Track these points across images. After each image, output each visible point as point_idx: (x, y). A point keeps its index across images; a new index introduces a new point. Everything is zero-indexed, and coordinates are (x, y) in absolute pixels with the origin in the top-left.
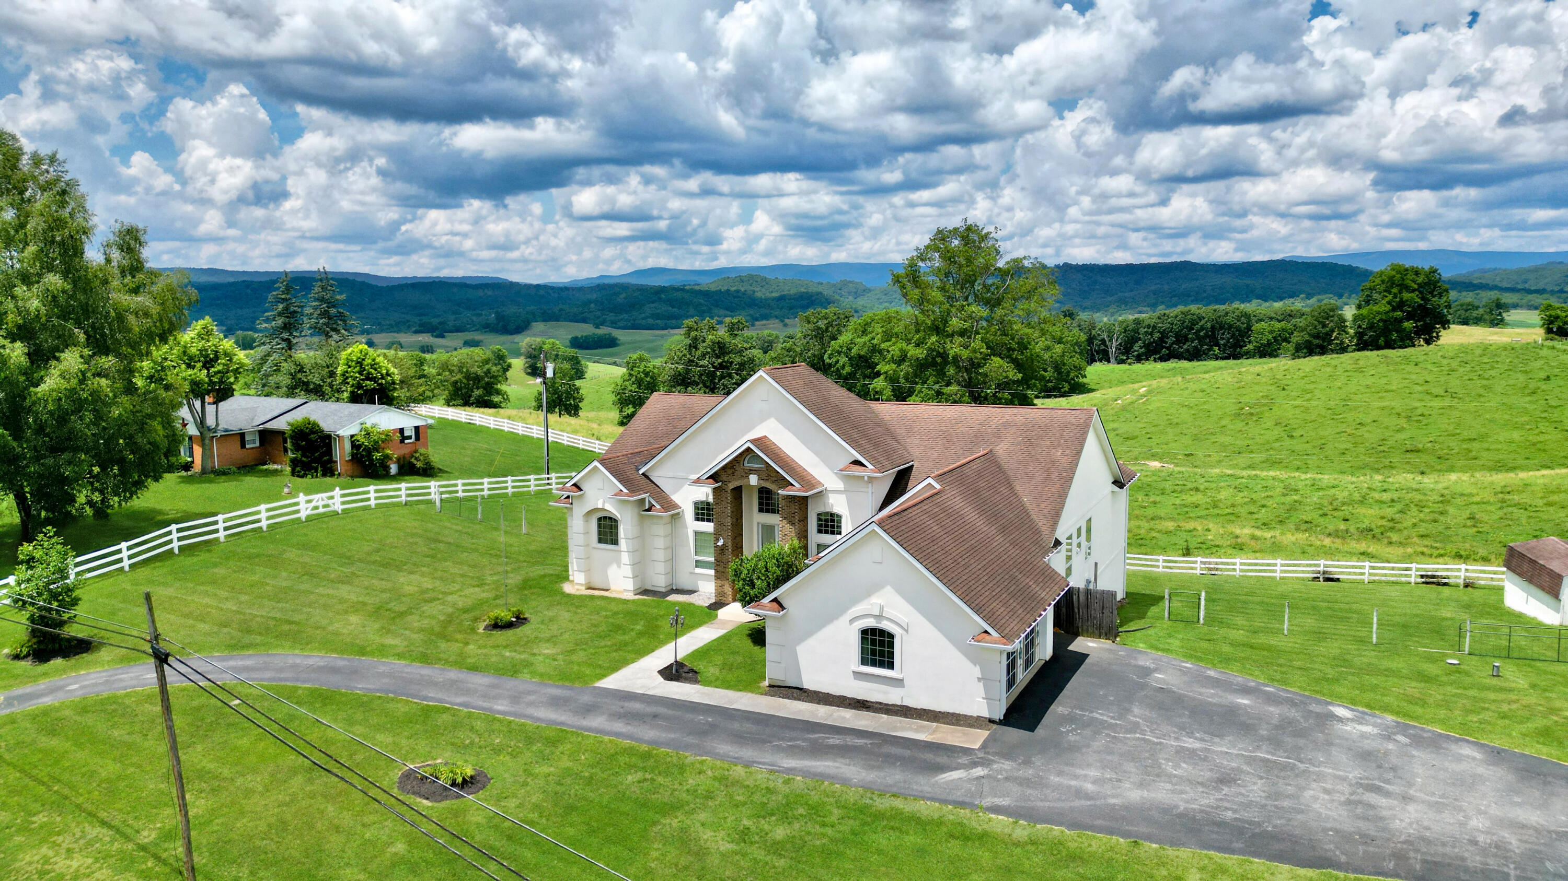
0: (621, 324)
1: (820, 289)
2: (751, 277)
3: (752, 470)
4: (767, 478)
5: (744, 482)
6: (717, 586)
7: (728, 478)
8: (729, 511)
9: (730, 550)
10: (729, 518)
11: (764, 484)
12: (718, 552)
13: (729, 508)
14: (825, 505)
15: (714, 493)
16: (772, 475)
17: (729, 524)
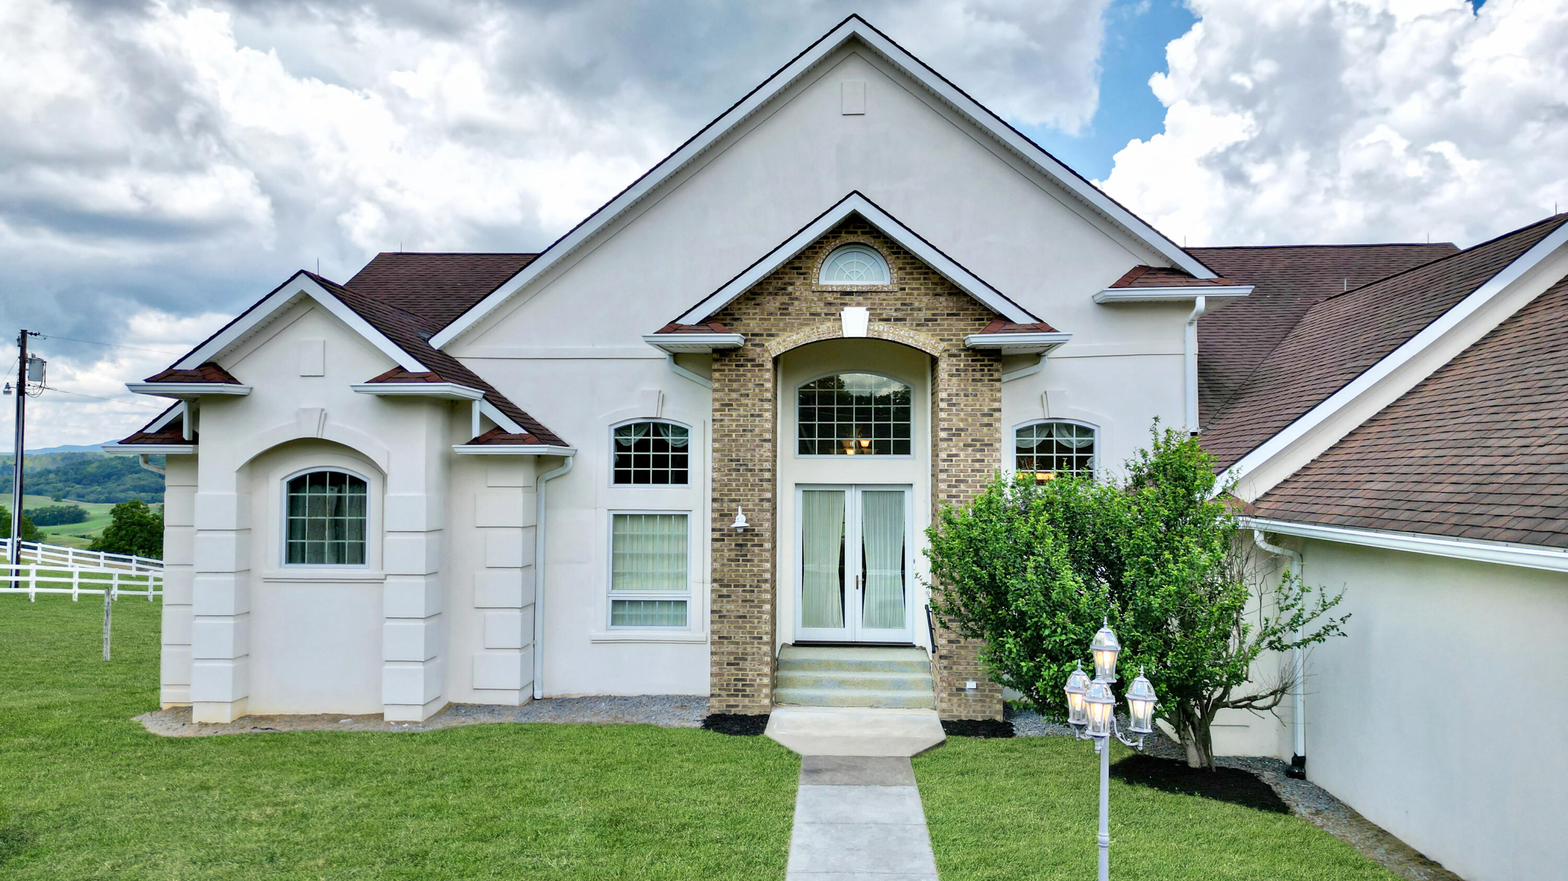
0: (92, 497)
3: (850, 293)
4: (899, 315)
5: (823, 331)
6: (719, 664)
7: (766, 323)
8: (768, 426)
9: (767, 545)
10: (768, 445)
11: (888, 332)
12: (726, 554)
13: (768, 415)
14: (1043, 399)
15: (717, 375)
16: (916, 304)
17: (767, 465)
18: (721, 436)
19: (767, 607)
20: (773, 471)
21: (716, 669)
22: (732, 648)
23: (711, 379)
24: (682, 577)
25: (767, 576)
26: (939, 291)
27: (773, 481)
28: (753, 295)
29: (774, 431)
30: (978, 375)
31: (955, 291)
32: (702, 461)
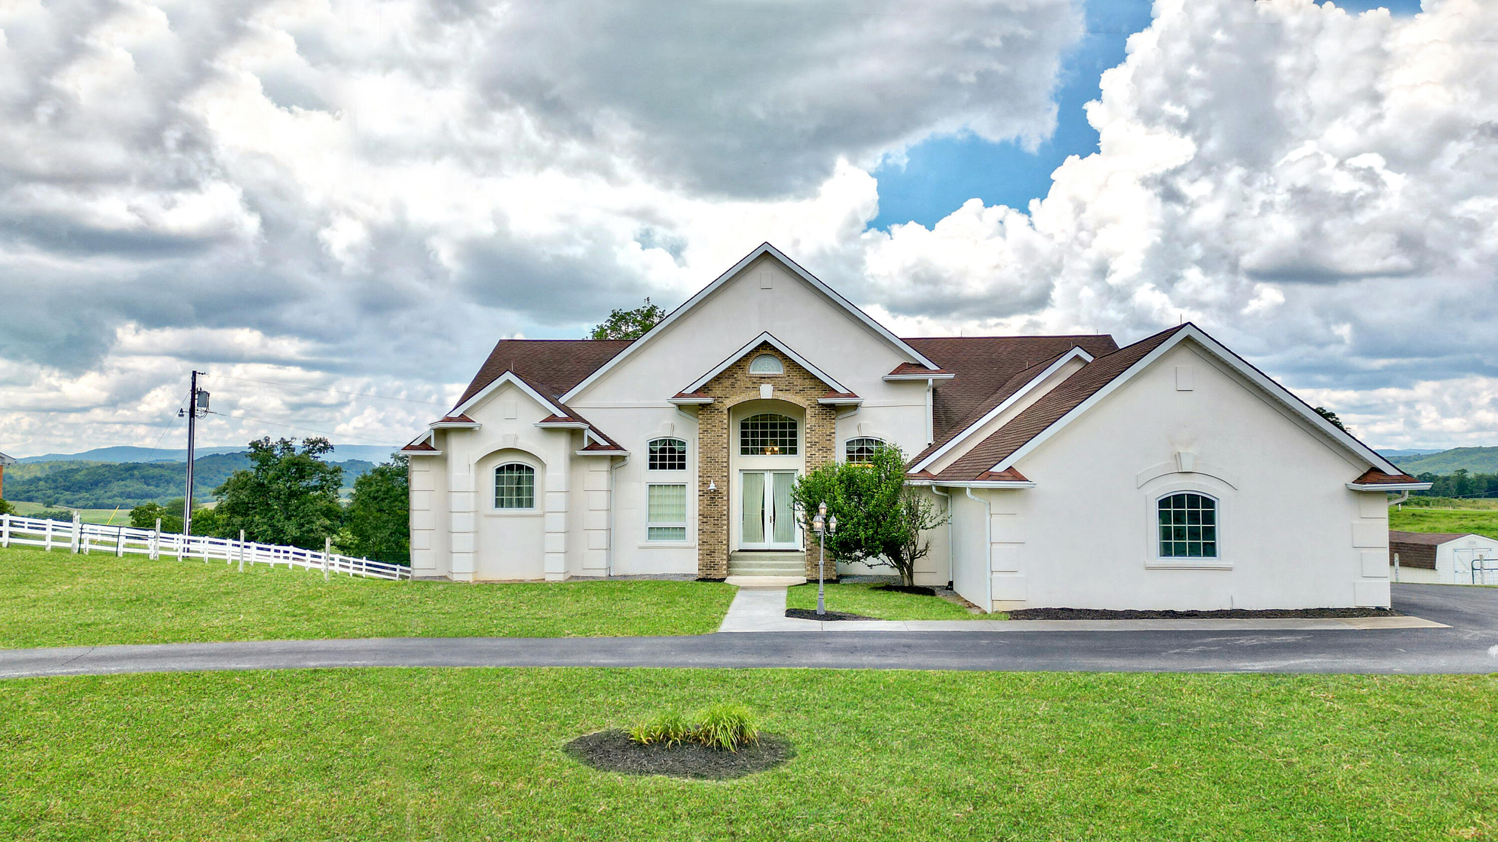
3: (765, 378)
4: (787, 388)
5: (751, 396)
6: (703, 554)
7: (724, 392)
8: (726, 441)
9: (725, 498)
10: (725, 450)
11: (782, 396)
12: (706, 502)
13: (725, 436)
14: (859, 427)
15: (701, 417)
16: (795, 383)
17: (725, 460)
18: (703, 446)
19: (725, 527)
20: (728, 462)
21: (701, 557)
22: (708, 547)
23: (697, 417)
24: (682, 516)
25: (725, 512)
26: (805, 377)
27: (728, 467)
28: (717, 379)
29: (728, 443)
30: (824, 417)
31: (813, 377)
32: (693, 457)
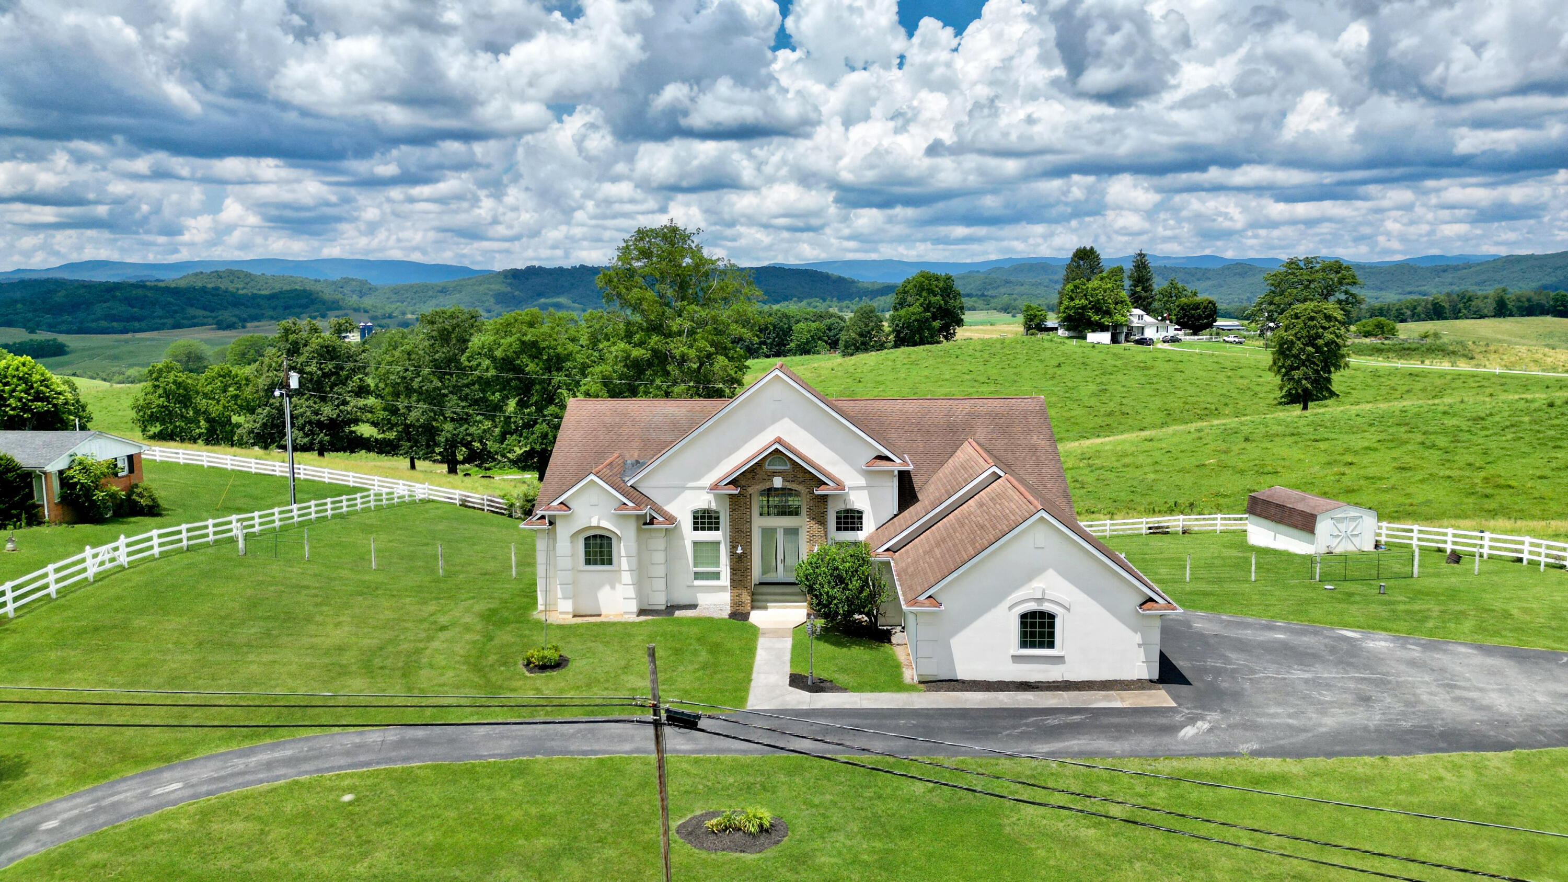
0: (64, 327)
1: (318, 287)
2: (231, 272)
3: (776, 472)
4: (792, 480)
5: (769, 485)
7: (747, 482)
8: (748, 517)
9: (749, 556)
11: (789, 485)
12: (735, 560)
13: (748, 513)
14: (845, 502)
15: (730, 500)
16: (796, 477)
17: (748, 523)
18: (732, 513)
20: (751, 524)
21: (732, 596)
24: (719, 565)
25: (749, 566)
26: (803, 474)
27: (750, 535)
30: (819, 500)
31: (812, 474)
32: (724, 521)
